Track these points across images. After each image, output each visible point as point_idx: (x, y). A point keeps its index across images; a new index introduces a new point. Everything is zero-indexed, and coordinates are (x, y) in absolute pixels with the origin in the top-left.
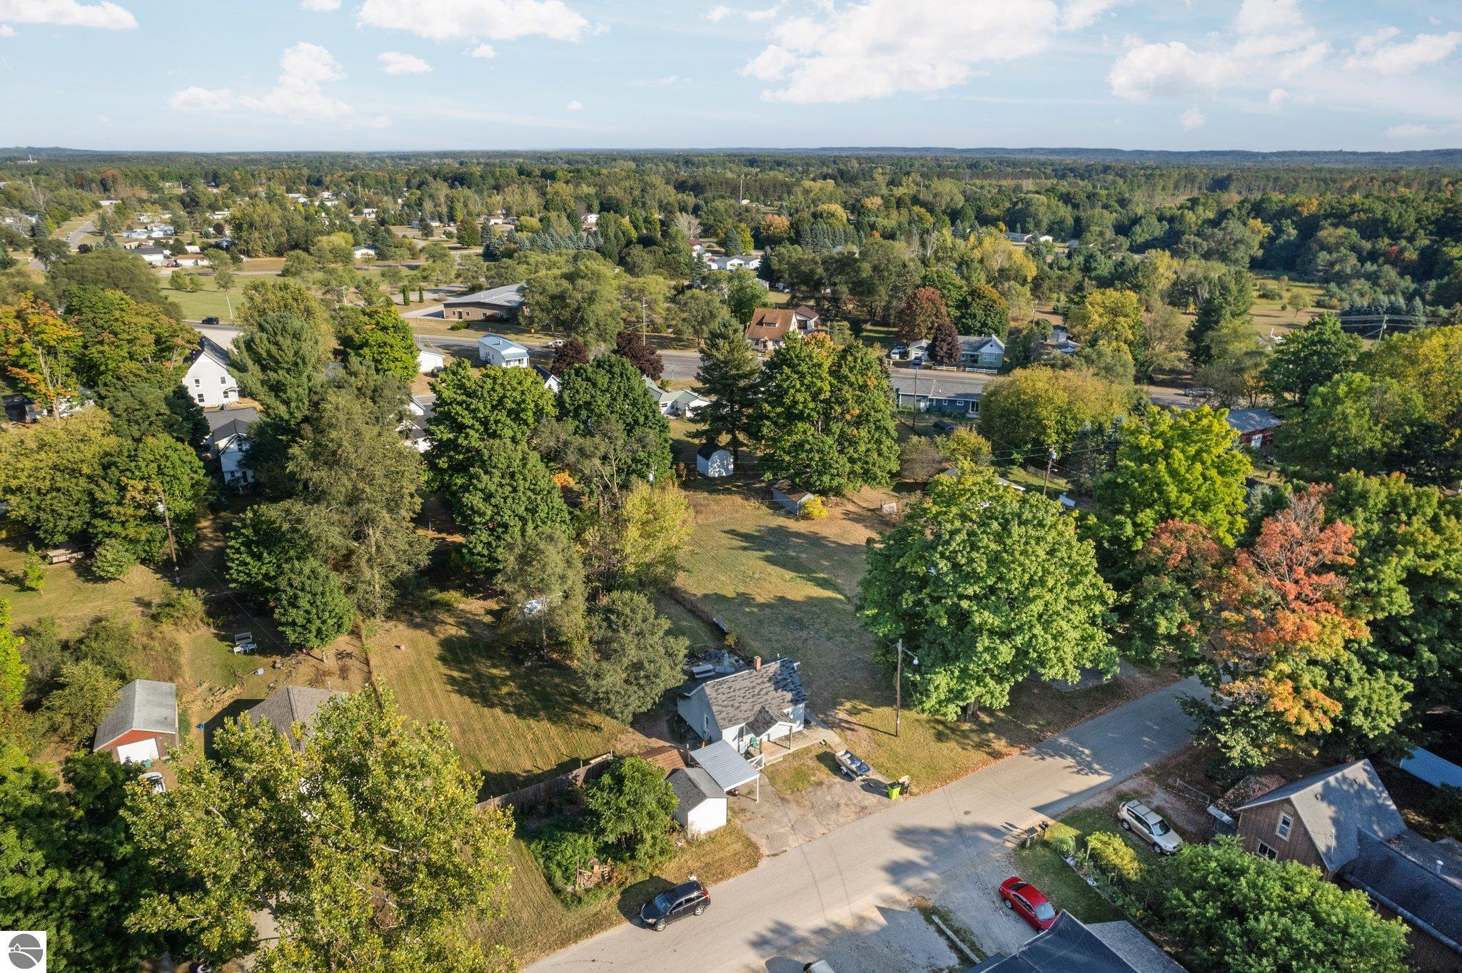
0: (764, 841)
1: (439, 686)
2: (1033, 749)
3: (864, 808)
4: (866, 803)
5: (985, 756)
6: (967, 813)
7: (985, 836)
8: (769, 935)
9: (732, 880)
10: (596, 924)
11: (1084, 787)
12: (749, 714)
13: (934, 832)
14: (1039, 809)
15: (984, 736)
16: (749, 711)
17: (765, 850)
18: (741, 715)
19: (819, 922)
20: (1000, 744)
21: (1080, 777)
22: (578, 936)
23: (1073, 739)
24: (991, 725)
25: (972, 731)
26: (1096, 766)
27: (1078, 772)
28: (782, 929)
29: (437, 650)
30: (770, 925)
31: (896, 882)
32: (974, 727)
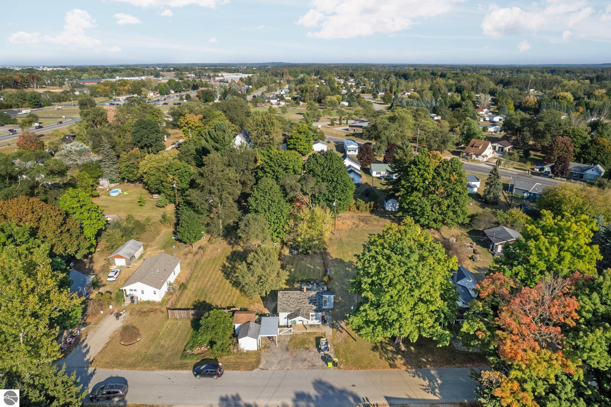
0: (264, 362)
1: (219, 267)
2: (414, 370)
3: (314, 366)
4: (317, 364)
5: (387, 364)
6: (353, 386)
7: (351, 399)
8: (230, 397)
9: (239, 372)
10: (182, 367)
11: (420, 398)
12: (292, 309)
13: (332, 388)
14: (387, 398)
15: (395, 356)
16: (293, 308)
17: (261, 366)
18: (289, 309)
19: (251, 402)
20: (399, 361)
21: (424, 392)
22: (173, 368)
23: (438, 374)
24: (403, 352)
25: (391, 351)
26: (437, 391)
27: (425, 390)
28: (237, 398)
29: (229, 254)
30: (234, 394)
31: (294, 401)
32: (394, 350)
